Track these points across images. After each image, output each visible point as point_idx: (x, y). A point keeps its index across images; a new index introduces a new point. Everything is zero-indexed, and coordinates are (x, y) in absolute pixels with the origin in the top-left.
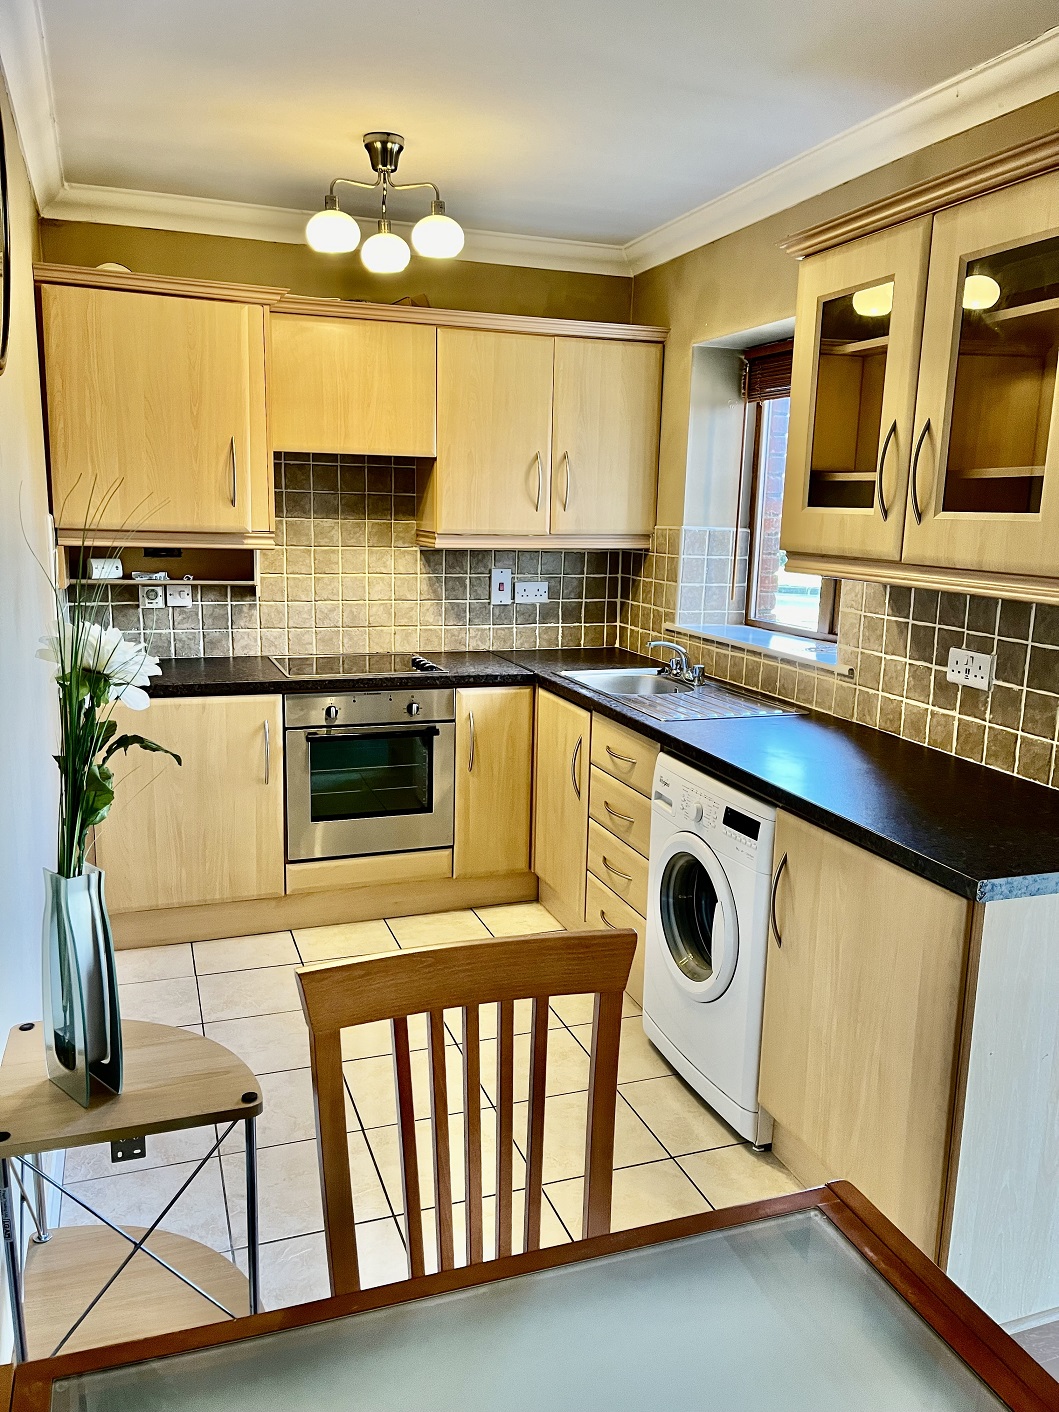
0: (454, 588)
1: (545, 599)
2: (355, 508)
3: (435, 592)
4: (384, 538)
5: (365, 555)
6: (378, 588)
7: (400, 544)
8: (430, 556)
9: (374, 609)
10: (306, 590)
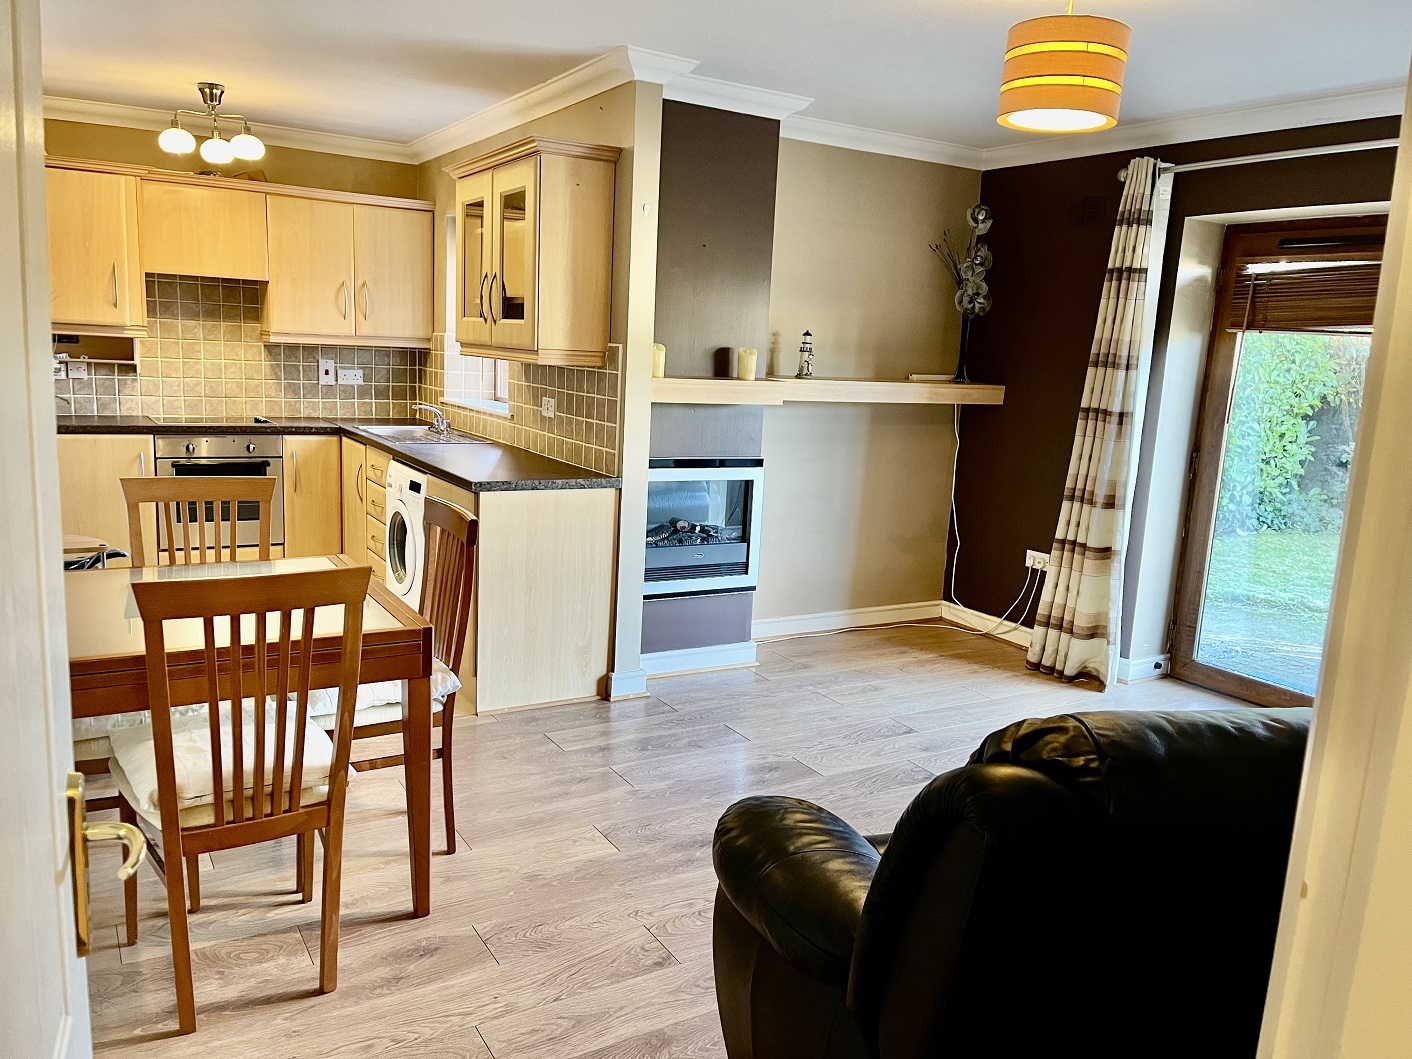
0: (291, 372)
1: (361, 382)
2: (212, 314)
3: (276, 374)
4: (234, 334)
5: (222, 346)
6: (232, 370)
7: (248, 339)
8: (272, 349)
9: (229, 385)
10: (176, 370)
